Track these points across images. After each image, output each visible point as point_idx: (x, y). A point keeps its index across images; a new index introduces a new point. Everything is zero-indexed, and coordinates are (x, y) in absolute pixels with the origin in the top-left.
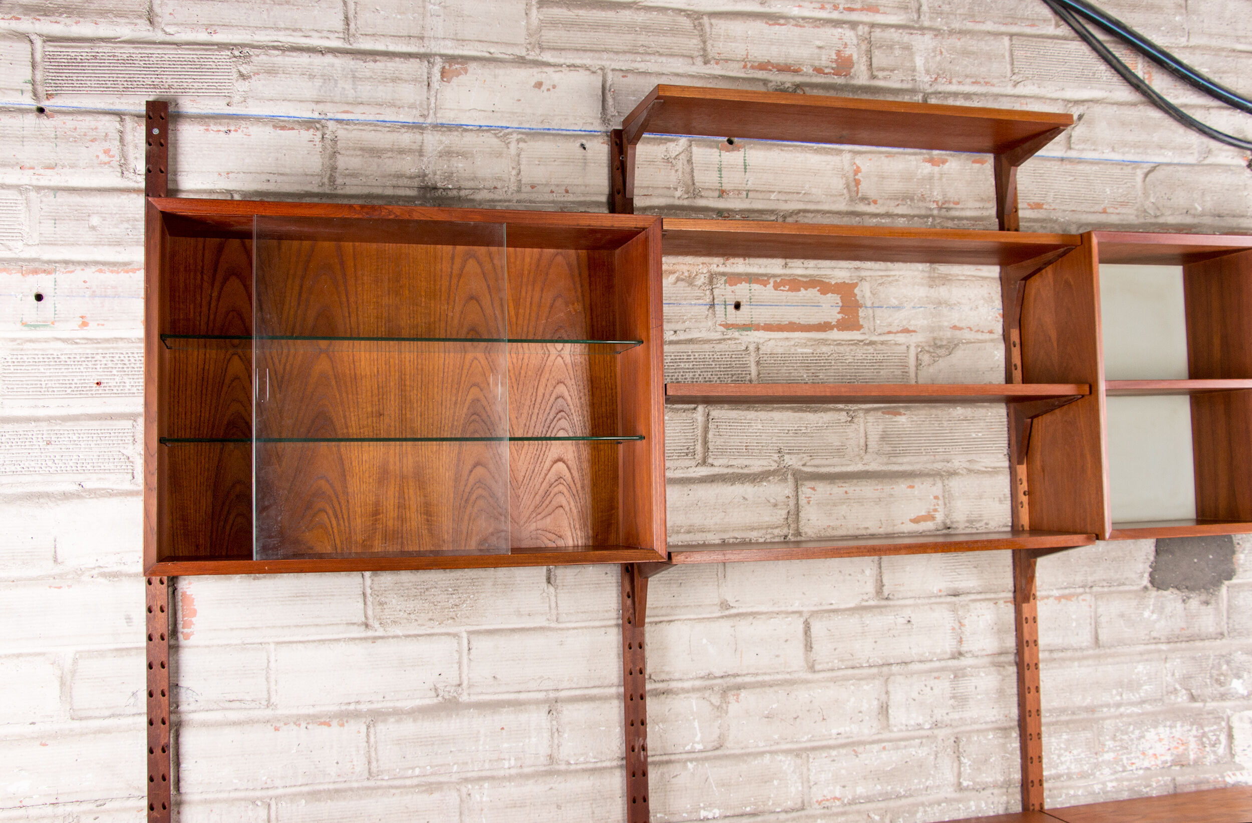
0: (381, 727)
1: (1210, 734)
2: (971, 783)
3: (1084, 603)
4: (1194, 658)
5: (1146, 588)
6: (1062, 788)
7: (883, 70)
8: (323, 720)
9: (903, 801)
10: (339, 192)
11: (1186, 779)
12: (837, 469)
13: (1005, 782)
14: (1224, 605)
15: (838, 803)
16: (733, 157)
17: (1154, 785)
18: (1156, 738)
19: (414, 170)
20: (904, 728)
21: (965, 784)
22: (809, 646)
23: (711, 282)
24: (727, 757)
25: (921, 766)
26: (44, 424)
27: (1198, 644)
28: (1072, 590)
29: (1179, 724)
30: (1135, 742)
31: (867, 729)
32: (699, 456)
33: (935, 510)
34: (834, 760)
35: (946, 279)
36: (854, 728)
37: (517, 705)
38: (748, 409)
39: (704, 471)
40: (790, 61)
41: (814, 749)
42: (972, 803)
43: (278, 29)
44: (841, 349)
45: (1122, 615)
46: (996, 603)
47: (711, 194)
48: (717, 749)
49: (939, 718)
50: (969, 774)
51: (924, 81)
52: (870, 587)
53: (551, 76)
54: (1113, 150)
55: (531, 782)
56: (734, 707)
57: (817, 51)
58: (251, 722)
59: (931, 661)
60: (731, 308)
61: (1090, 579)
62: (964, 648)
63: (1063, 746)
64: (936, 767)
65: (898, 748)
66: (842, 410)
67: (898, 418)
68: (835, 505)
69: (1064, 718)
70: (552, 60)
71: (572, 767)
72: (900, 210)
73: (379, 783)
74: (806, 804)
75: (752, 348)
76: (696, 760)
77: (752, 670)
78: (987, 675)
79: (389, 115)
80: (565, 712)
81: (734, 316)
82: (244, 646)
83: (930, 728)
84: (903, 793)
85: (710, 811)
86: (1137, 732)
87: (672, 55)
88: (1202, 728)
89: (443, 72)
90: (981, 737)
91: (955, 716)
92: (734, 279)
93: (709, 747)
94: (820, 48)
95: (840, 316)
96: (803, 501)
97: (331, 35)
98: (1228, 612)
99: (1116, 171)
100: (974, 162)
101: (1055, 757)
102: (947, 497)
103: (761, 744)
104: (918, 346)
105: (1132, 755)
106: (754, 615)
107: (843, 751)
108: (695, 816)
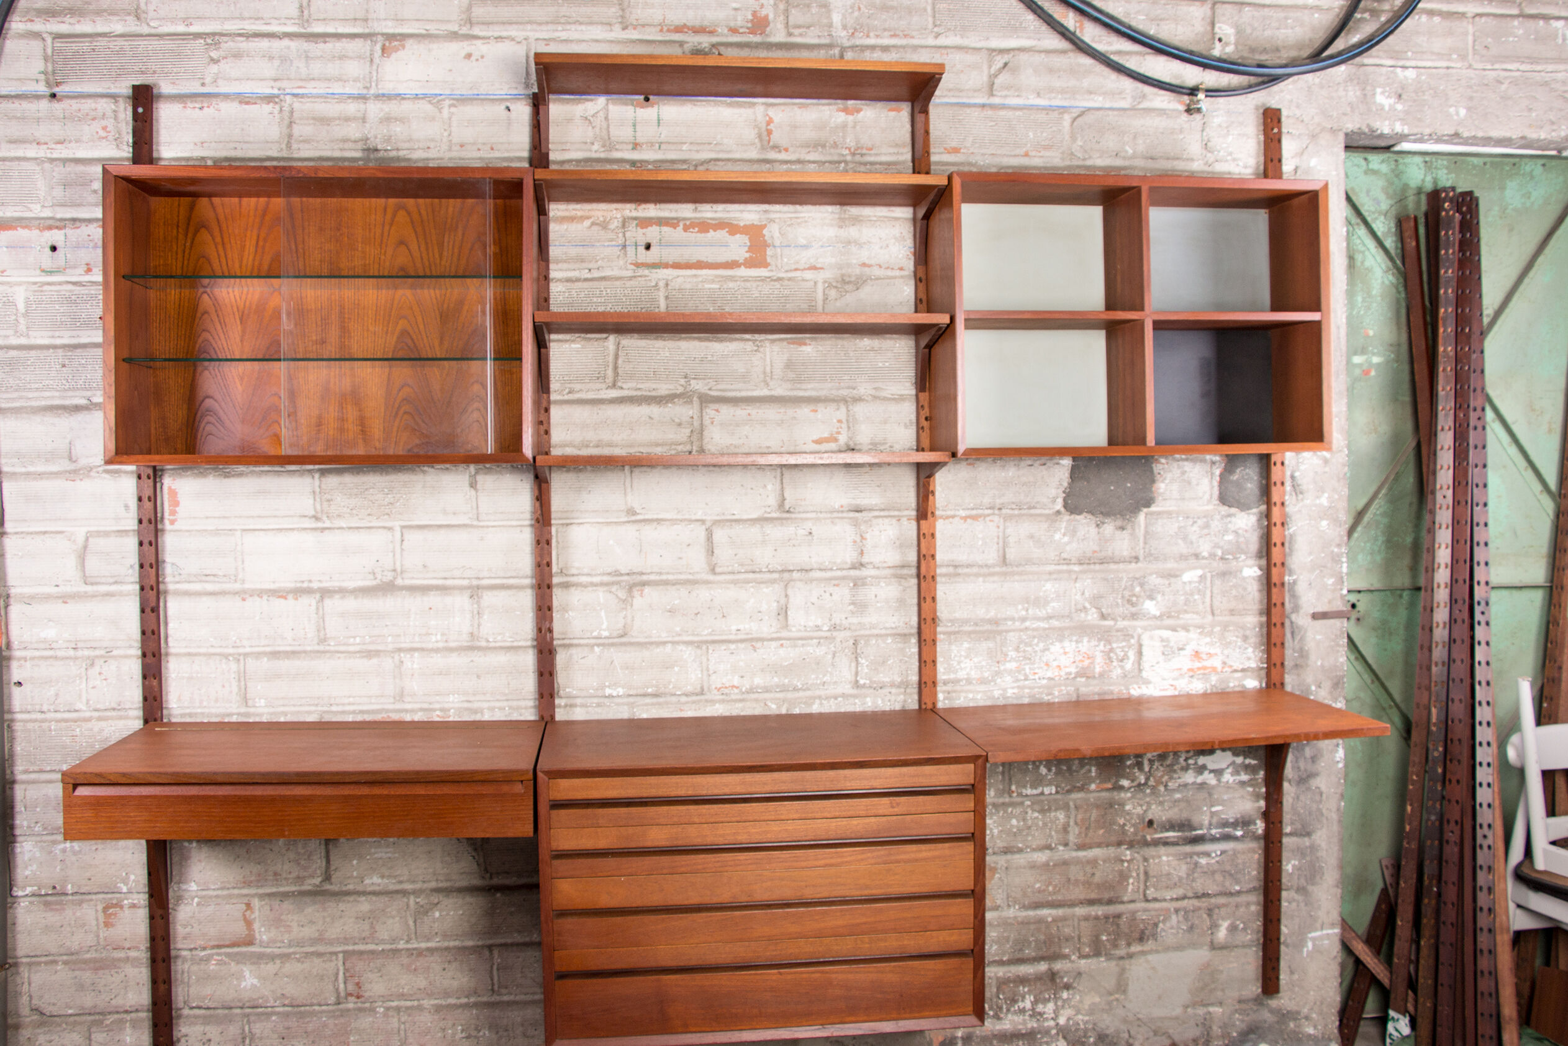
0: (328, 602)
1: (1118, 651)
2: (866, 681)
3: (992, 523)
4: (1106, 579)
5: (1058, 512)
6: (962, 691)
7: (799, 27)
8: (280, 594)
9: (801, 694)
10: (296, 155)
11: (1090, 690)
12: (744, 394)
13: (902, 683)
14: (1140, 532)
15: (736, 691)
16: (648, 113)
17: (1056, 693)
18: (1062, 651)
19: (358, 135)
21: (862, 682)
22: (711, 552)
23: (624, 226)
24: (631, 644)
25: (818, 663)
26: (60, 351)
27: (1113, 566)
28: (980, 512)
29: (1085, 639)
30: (1039, 654)
31: (767, 627)
32: (610, 380)
33: (839, 433)
34: (733, 653)
35: (856, 220)
36: (754, 626)
37: (443, 589)
38: (656, 339)
39: (613, 394)
40: (706, 23)
41: (714, 642)
42: (868, 699)
43: (243, 19)
44: (748, 284)
46: (898, 520)
47: (625, 146)
48: (622, 636)
49: (838, 622)
50: (866, 674)
51: (842, 36)
52: (773, 501)
53: (479, 47)
54: (1039, 95)
55: (455, 655)
56: (638, 601)
57: (733, 12)
58: (223, 593)
59: (831, 569)
60: (641, 249)
61: (998, 501)
62: (865, 560)
63: (963, 653)
64: (833, 665)
65: (795, 646)
66: (748, 340)
67: (804, 348)
68: (737, 425)
69: (967, 628)
70: (481, 34)
71: (492, 645)
72: (812, 157)
73: (328, 648)
74: (706, 689)
75: (662, 284)
76: (603, 645)
77: (656, 570)
78: (887, 585)
79: (337, 88)
80: (485, 597)
81: (644, 256)
82: (217, 532)
83: (829, 630)
84: (800, 686)
85: (615, 689)
86: (1041, 645)
87: (591, 23)
88: (1110, 644)
89: (383, 49)
90: (880, 641)
91: (855, 620)
92: (644, 223)
93: (615, 634)
94: (736, 9)
95: (747, 255)
96: (707, 421)
97: (288, 22)
98: (1145, 537)
99: (1042, 116)
100: (890, 110)
101: (955, 664)
102: (851, 422)
103: (664, 635)
104: (825, 282)
105: (1036, 666)
106: (659, 521)
107: (742, 645)
108: (600, 693)
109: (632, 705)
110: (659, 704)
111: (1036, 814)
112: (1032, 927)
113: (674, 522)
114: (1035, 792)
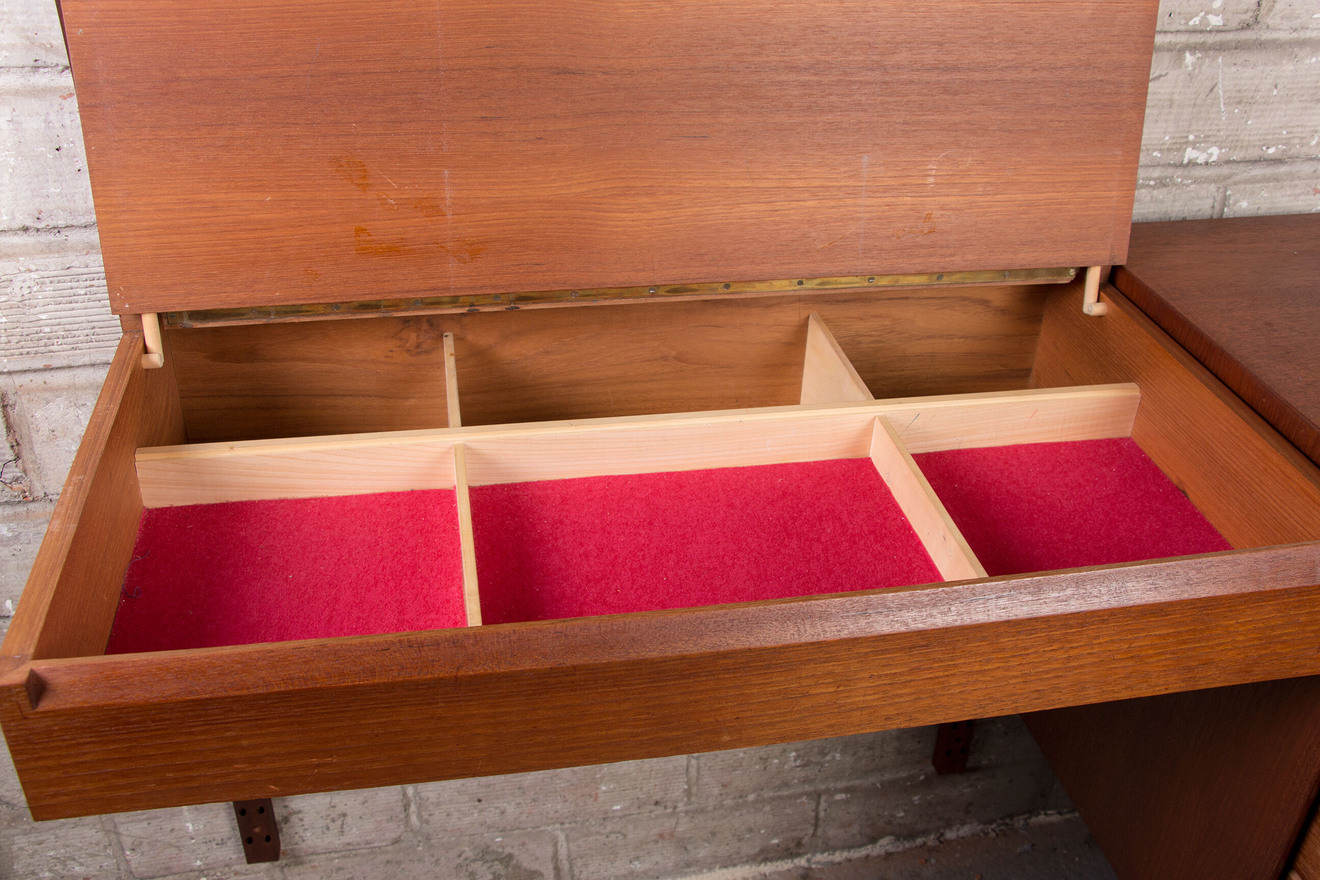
48: (1246, 27)
85: (1204, 150)
93: (1234, 24)
108: (1173, 158)
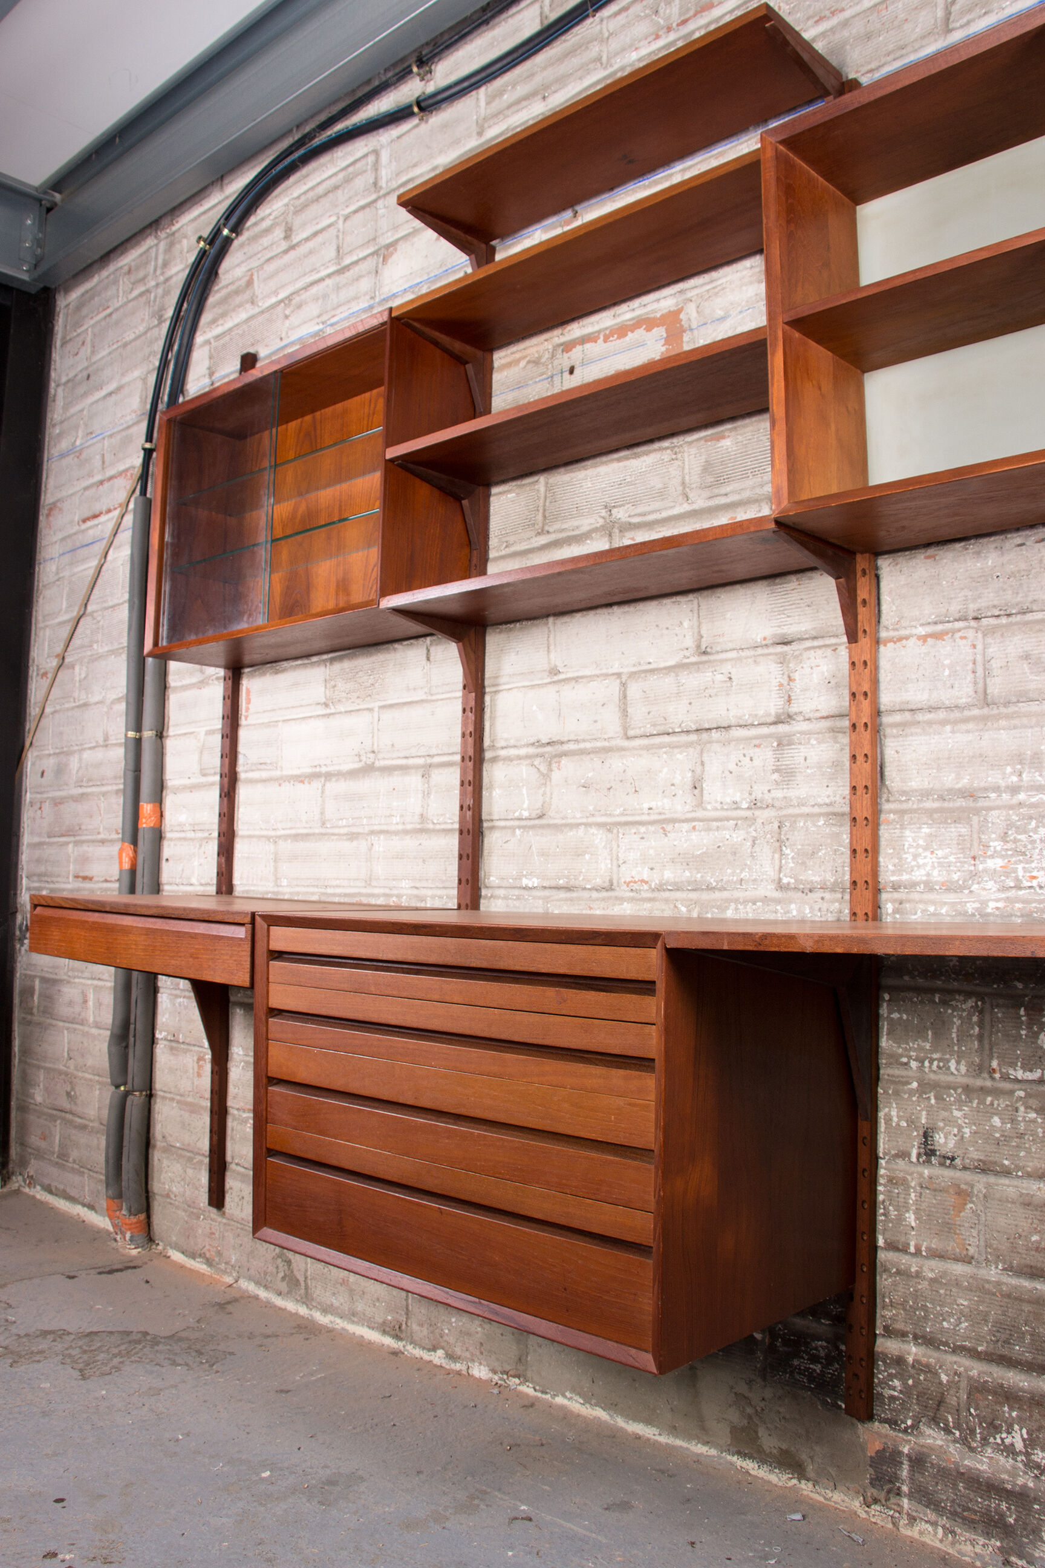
0: (329, 785)
2: (792, 881)
3: (964, 642)
6: (919, 901)
8: (300, 779)
9: (717, 895)
12: (664, 514)
13: (836, 883)
15: (646, 887)
20: (719, 806)
21: (785, 880)
22: (624, 713)
23: (553, 356)
24: (549, 826)
25: (735, 853)
28: (947, 626)
31: (681, 805)
32: (539, 525)
34: (642, 838)
36: (667, 803)
37: (404, 769)
38: (579, 469)
39: (543, 540)
41: (626, 824)
42: (793, 906)
43: (305, 274)
45: (1027, 657)
46: (835, 650)
48: (540, 817)
49: (759, 796)
50: (792, 869)
52: (689, 642)
55: (408, 837)
56: (556, 775)
58: (270, 780)
59: (753, 725)
60: (566, 375)
61: (975, 607)
62: (794, 709)
63: (921, 842)
64: (752, 856)
65: (709, 829)
67: (721, 442)
69: (929, 804)
71: (435, 827)
73: (325, 830)
74: (615, 884)
76: (524, 827)
77: (572, 737)
78: (819, 743)
80: (433, 776)
81: (568, 382)
82: (269, 724)
83: (749, 808)
84: (714, 884)
85: (530, 879)
89: (384, 259)
90: (809, 823)
91: (778, 794)
92: (569, 346)
93: (534, 815)
95: (664, 348)
97: (330, 264)
101: (909, 858)
103: (578, 815)
105: (1033, 865)
106: (576, 679)
107: (652, 828)
108: (518, 884)
109: (546, 899)
110: (571, 900)
111: (1033, 1115)
112: (1027, 1308)
113: (591, 678)
114: (1029, 1076)
